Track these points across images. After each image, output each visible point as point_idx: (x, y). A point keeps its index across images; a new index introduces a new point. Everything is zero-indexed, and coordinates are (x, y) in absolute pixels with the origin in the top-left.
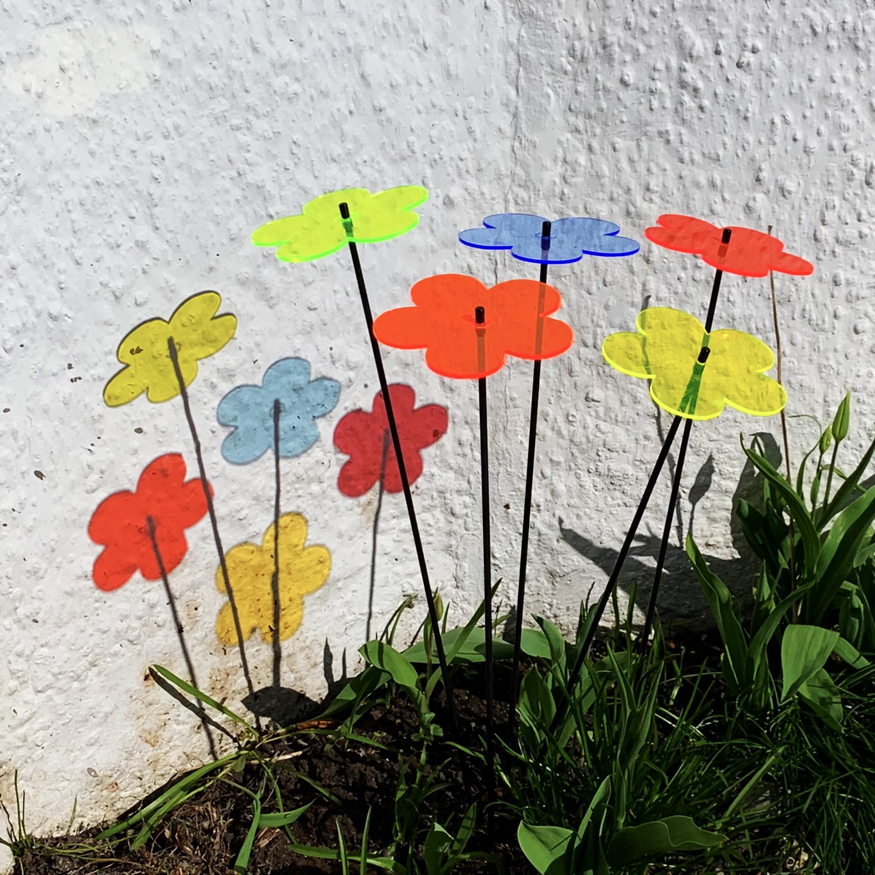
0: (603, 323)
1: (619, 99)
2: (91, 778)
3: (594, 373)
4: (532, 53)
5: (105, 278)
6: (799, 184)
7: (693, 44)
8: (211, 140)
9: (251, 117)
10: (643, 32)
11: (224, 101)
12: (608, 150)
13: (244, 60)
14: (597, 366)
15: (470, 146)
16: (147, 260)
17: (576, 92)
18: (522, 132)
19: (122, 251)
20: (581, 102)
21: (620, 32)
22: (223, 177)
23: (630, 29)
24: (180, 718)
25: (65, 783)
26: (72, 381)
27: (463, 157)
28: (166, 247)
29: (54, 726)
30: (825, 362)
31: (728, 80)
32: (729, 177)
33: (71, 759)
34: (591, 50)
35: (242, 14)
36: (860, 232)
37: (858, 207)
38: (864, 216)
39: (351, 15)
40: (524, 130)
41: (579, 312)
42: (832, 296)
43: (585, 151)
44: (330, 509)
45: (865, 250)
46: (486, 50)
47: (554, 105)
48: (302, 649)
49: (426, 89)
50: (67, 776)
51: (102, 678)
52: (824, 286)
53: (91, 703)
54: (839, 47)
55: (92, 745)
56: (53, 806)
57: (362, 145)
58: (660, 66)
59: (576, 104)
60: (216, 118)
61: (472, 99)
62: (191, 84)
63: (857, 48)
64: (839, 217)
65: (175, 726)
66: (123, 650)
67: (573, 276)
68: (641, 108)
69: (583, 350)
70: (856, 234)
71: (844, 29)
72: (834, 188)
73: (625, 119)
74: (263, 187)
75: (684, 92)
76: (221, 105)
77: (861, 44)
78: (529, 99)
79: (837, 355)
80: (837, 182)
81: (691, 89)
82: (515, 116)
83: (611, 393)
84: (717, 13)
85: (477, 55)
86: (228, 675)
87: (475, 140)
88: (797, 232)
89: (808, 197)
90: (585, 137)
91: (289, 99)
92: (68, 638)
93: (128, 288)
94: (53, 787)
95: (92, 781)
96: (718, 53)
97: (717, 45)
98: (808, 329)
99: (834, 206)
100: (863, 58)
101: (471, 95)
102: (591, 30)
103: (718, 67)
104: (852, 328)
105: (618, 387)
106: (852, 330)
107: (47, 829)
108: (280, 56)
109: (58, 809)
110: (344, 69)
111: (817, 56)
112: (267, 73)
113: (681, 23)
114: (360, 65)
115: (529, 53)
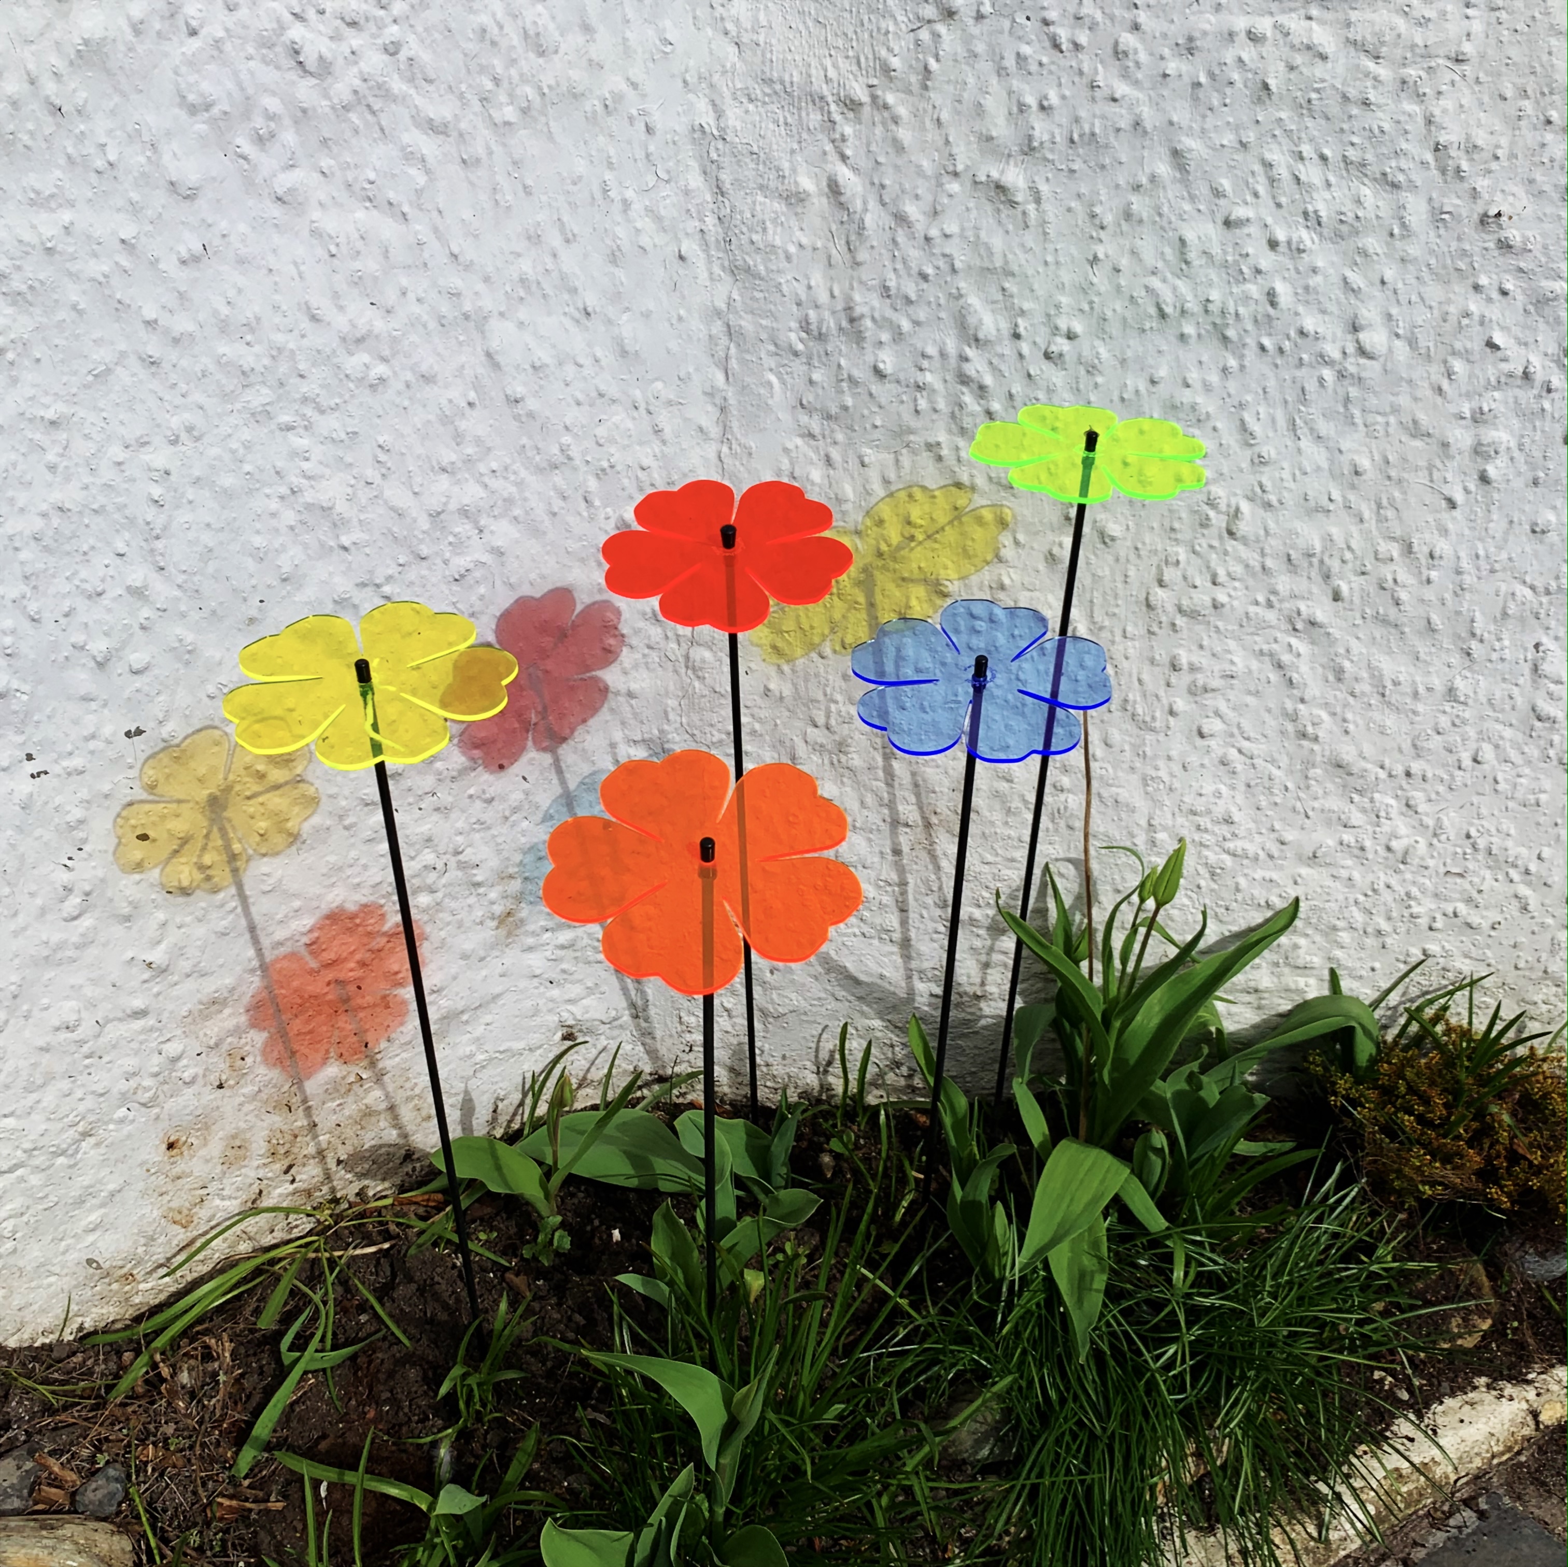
0: (839, 697)
1: (871, 395)
2: (91, 1271)
3: (826, 761)
4: (746, 323)
5: (79, 638)
6: (1128, 528)
7: (980, 320)
8: (248, 446)
9: (309, 411)
10: (909, 301)
11: (265, 390)
12: (853, 464)
13: (296, 332)
14: (830, 753)
15: (657, 450)
16: (146, 612)
17: (811, 382)
18: (732, 434)
19: (105, 601)
20: (817, 395)
21: (875, 301)
22: (268, 496)
23: (889, 296)
24: (225, 1193)
25: (53, 1279)
26: (33, 776)
27: (645, 465)
28: (177, 593)
29: (31, 1211)
30: (1154, 773)
31: (1029, 376)
32: (1026, 512)
33: (61, 1249)
34: (832, 324)
35: (292, 267)
36: (1214, 600)
37: (1213, 565)
38: (1222, 577)
39: (468, 267)
40: (735, 430)
41: (806, 681)
42: (1168, 685)
43: (821, 464)
44: (448, 924)
45: (1220, 624)
46: (680, 319)
47: (779, 397)
48: (409, 1099)
49: (588, 371)
50: (56, 1269)
51: (102, 1150)
52: (1157, 670)
53: (86, 1180)
54: (1199, 336)
55: (93, 1230)
56: (35, 1307)
57: (489, 449)
58: (931, 350)
59: (809, 397)
60: (253, 414)
61: (659, 385)
62: (212, 367)
63: (1225, 339)
64: (1185, 578)
65: (217, 1202)
66: (131, 1115)
67: (799, 633)
68: (902, 407)
69: (810, 730)
70: (1209, 603)
71: (1207, 311)
72: (1179, 536)
73: (878, 423)
74: (330, 509)
75: (964, 389)
76: (259, 396)
77: (1231, 333)
78: (744, 388)
79: (1171, 764)
80: (1185, 528)
81: (974, 386)
82: (723, 409)
83: (848, 789)
84: (1018, 279)
85: (667, 324)
86: (296, 1137)
87: (664, 442)
88: (1121, 593)
89: (1140, 546)
90: (821, 443)
91: (371, 386)
92: (44, 1104)
93: (117, 650)
94: (33, 1284)
95: (93, 1275)
96: (1017, 336)
97: (1016, 325)
98: (1129, 726)
99: (1178, 562)
100: (1234, 353)
101: (657, 379)
102: (833, 296)
103: (1015, 356)
104: (1195, 728)
105: (858, 783)
106: (1195, 733)
107: (26, 1336)
108: (354, 326)
109: (43, 1311)
110: (461, 344)
111: (1164, 348)
112: (334, 351)
113: (963, 292)
114: (484, 338)
115: (743, 323)
